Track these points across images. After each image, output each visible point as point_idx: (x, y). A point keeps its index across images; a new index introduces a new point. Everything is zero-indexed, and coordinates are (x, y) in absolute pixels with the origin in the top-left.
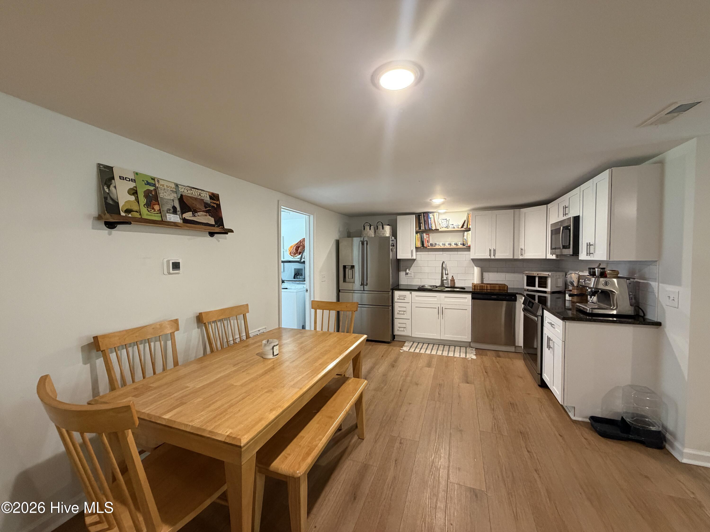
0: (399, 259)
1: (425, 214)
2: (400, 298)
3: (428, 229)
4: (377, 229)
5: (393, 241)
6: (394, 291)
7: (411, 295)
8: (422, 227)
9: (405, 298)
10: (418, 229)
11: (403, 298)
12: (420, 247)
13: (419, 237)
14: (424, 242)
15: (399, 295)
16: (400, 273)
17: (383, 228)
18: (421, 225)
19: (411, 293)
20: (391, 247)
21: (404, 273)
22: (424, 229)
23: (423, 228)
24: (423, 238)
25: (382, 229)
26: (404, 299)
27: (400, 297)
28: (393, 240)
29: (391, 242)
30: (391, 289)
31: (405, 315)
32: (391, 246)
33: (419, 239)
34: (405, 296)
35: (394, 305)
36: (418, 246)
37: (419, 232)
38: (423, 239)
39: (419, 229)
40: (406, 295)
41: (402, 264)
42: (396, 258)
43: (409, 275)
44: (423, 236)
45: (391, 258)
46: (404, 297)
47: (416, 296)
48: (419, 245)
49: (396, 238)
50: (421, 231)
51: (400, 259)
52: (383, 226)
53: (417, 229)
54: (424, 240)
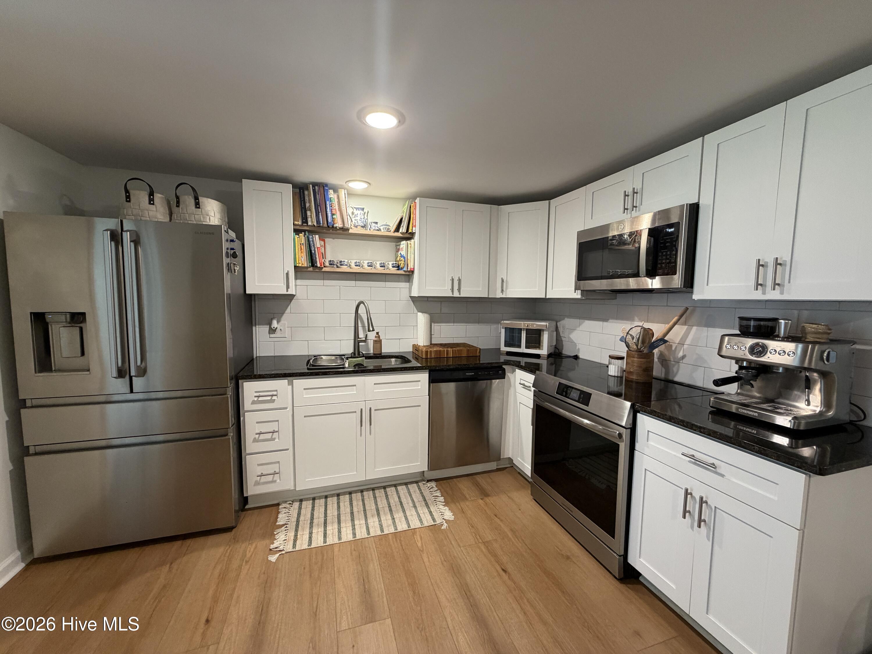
0: (251, 295)
1: (316, 187)
2: (260, 399)
3: (325, 225)
4: (178, 206)
5: (232, 241)
6: (240, 381)
7: (290, 387)
8: (309, 219)
9: (274, 398)
10: (300, 223)
11: (269, 398)
12: (307, 268)
13: (303, 241)
14: (316, 255)
15: (256, 392)
16: (254, 328)
17: (197, 205)
18: (309, 213)
19: (291, 384)
20: (226, 261)
21: (266, 328)
22: (315, 224)
23: (312, 221)
24: (314, 246)
25: (194, 208)
26: (273, 401)
27: (258, 397)
28: (231, 239)
29: (225, 245)
30: (231, 379)
31: (277, 440)
32: (227, 256)
33: (303, 248)
34: (275, 393)
35: (242, 419)
36: (300, 265)
37: (304, 231)
38: (313, 249)
39: (303, 222)
40: (276, 391)
41: (258, 307)
42: (242, 291)
43: (278, 334)
44: (313, 241)
45: (230, 292)
46: (272, 396)
47: (305, 389)
48: (303, 261)
49: (241, 237)
50: (306, 228)
51: (255, 295)
52: (196, 198)
53: (296, 223)
54: (315, 251)
